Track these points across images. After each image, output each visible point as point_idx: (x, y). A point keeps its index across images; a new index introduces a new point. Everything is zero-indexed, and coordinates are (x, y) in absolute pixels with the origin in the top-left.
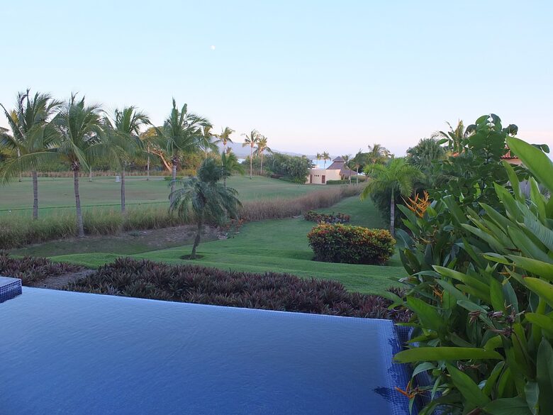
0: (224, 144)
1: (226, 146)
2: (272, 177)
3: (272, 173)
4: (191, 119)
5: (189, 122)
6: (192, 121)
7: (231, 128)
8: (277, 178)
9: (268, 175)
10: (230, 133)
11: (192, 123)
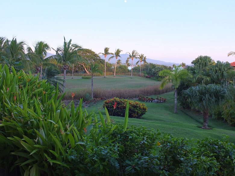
0: (116, 58)
1: (118, 59)
2: (147, 77)
3: (147, 75)
4: (74, 46)
5: (73, 48)
6: (74, 47)
7: (120, 49)
8: (149, 78)
9: (144, 76)
10: (120, 52)
11: (75, 48)
